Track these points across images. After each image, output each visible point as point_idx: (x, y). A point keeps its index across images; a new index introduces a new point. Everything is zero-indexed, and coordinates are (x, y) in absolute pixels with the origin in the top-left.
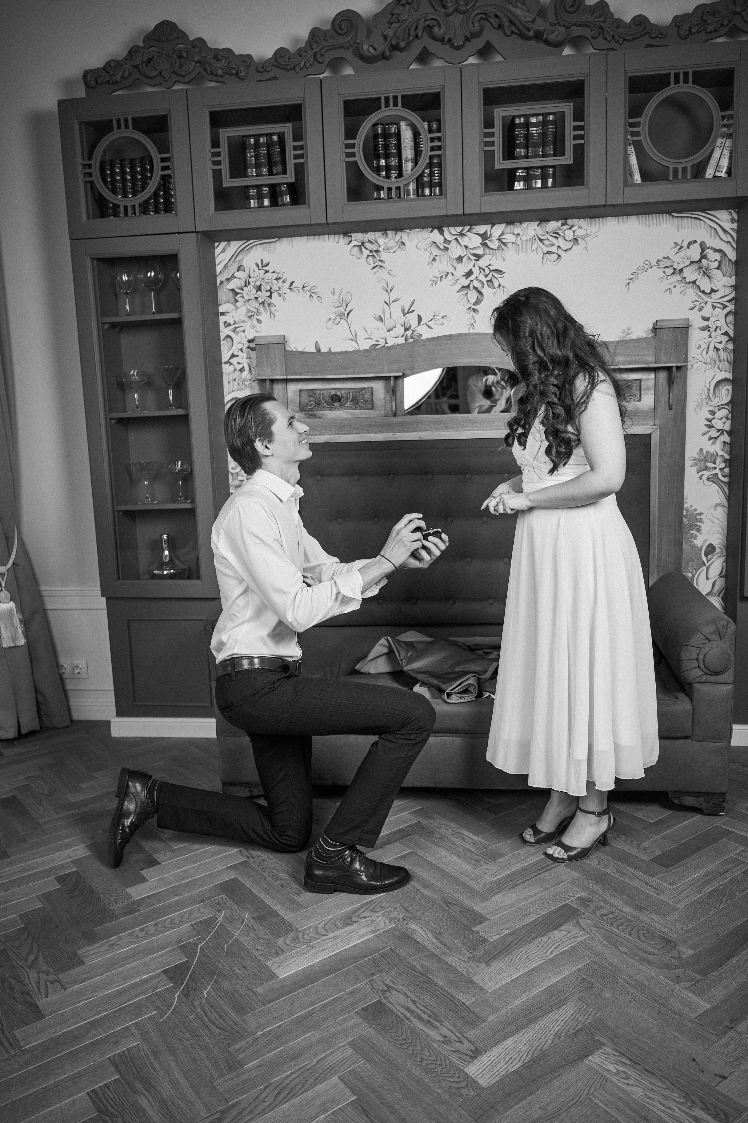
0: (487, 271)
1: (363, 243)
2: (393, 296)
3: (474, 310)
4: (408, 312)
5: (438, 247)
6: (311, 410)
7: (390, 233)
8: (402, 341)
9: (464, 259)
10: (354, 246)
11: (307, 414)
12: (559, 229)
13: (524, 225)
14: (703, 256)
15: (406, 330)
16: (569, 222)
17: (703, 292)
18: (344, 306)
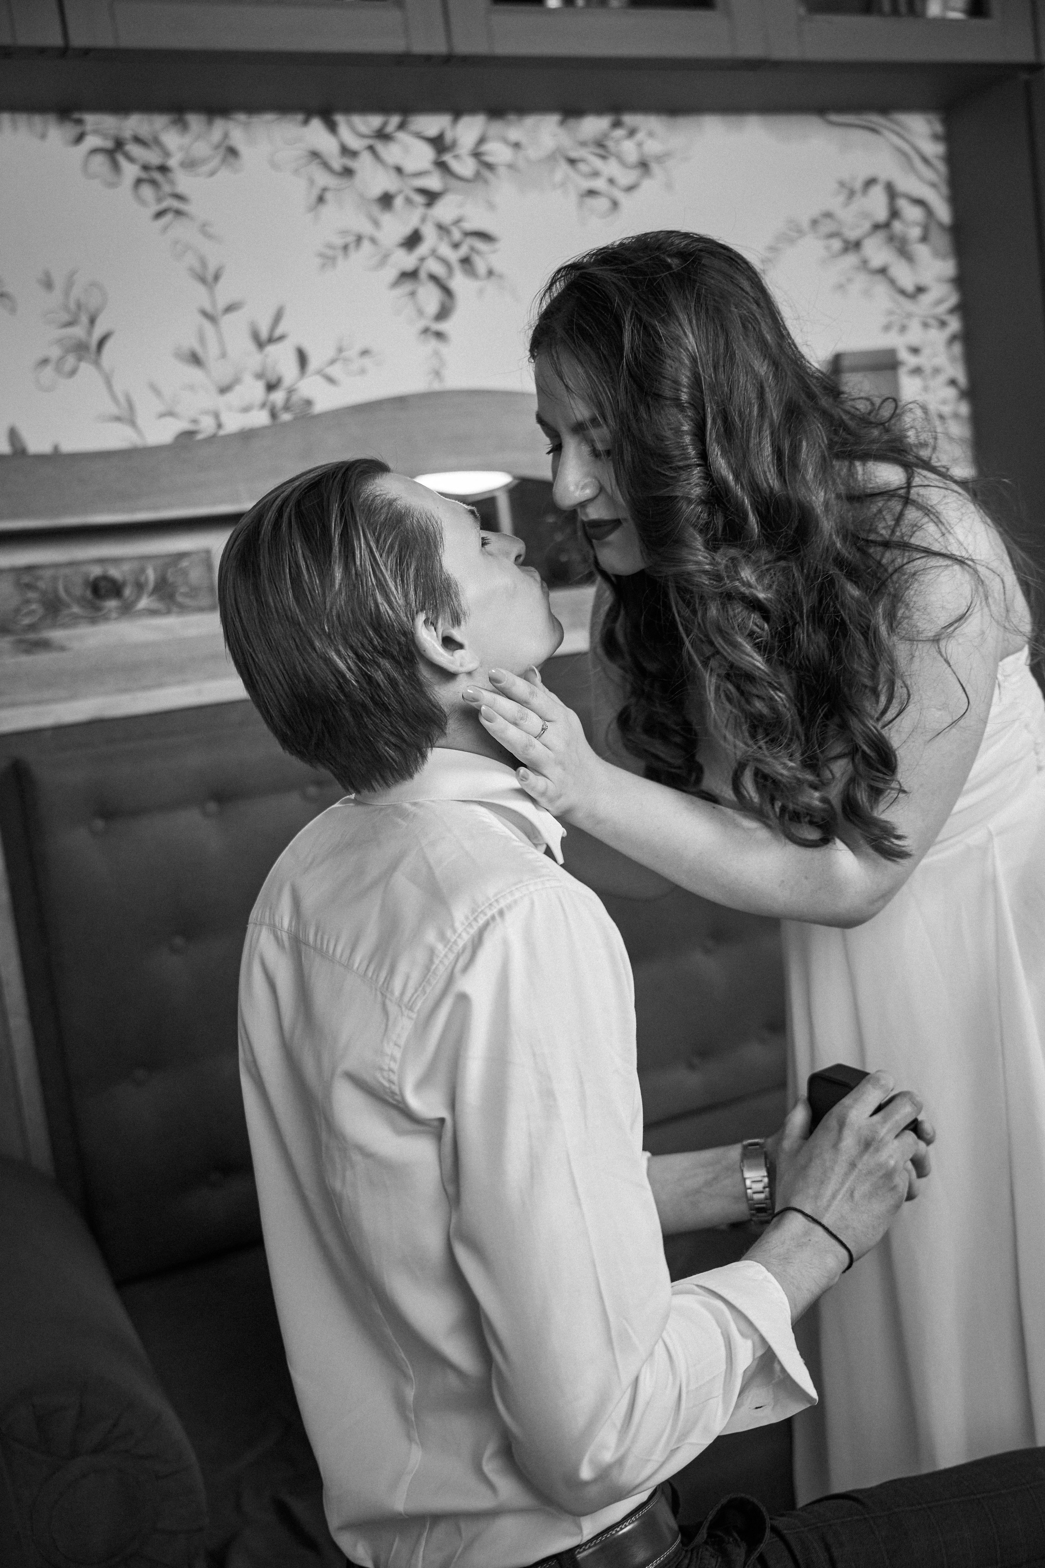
0: (457, 235)
1: (119, 144)
2: (225, 293)
3: (439, 335)
4: (271, 340)
5: (326, 165)
6: (32, 627)
7: (195, 121)
8: (261, 418)
9: (399, 202)
10: (95, 151)
11: (21, 641)
12: (606, 136)
13: (530, 121)
14: (894, 214)
15: (271, 387)
16: (629, 119)
17: (903, 292)
18: (84, 319)
